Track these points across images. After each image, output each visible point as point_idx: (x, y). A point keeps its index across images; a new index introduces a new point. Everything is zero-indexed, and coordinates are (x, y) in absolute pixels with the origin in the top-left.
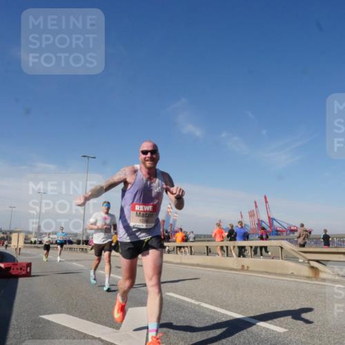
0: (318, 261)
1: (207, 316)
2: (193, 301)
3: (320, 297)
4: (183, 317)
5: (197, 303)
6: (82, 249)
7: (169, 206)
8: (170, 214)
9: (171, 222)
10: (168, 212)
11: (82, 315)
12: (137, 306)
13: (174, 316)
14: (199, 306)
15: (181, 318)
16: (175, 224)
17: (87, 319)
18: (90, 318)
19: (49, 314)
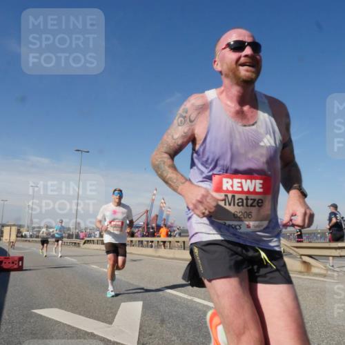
0: (310, 256)
1: (199, 311)
2: (186, 296)
3: (313, 291)
4: (176, 312)
5: (189, 298)
6: (75, 243)
7: (163, 201)
8: (163, 209)
9: (164, 217)
10: (161, 207)
11: (75, 309)
12: (130, 301)
13: (167, 311)
14: (191, 301)
15: (174, 313)
16: (168, 220)
17: (80, 314)
18: (82, 313)
19: (41, 308)
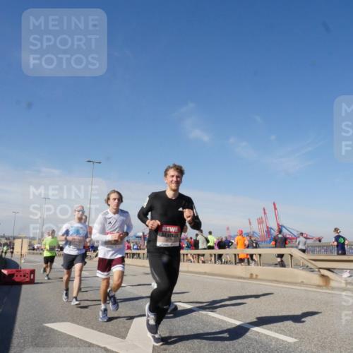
0: (329, 270)
1: (215, 325)
11: (87, 324)
13: (181, 326)
15: (188, 328)
17: (93, 328)
18: (95, 327)
19: (53, 322)
